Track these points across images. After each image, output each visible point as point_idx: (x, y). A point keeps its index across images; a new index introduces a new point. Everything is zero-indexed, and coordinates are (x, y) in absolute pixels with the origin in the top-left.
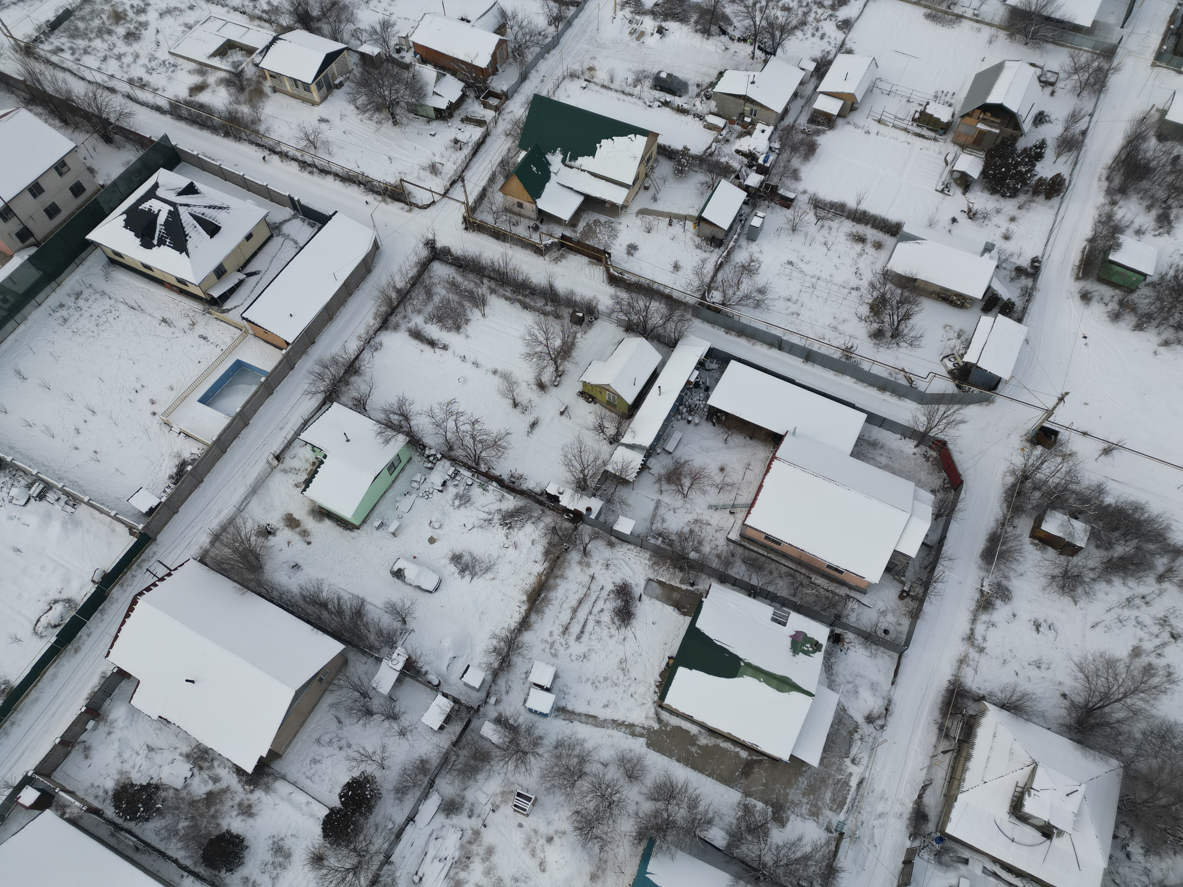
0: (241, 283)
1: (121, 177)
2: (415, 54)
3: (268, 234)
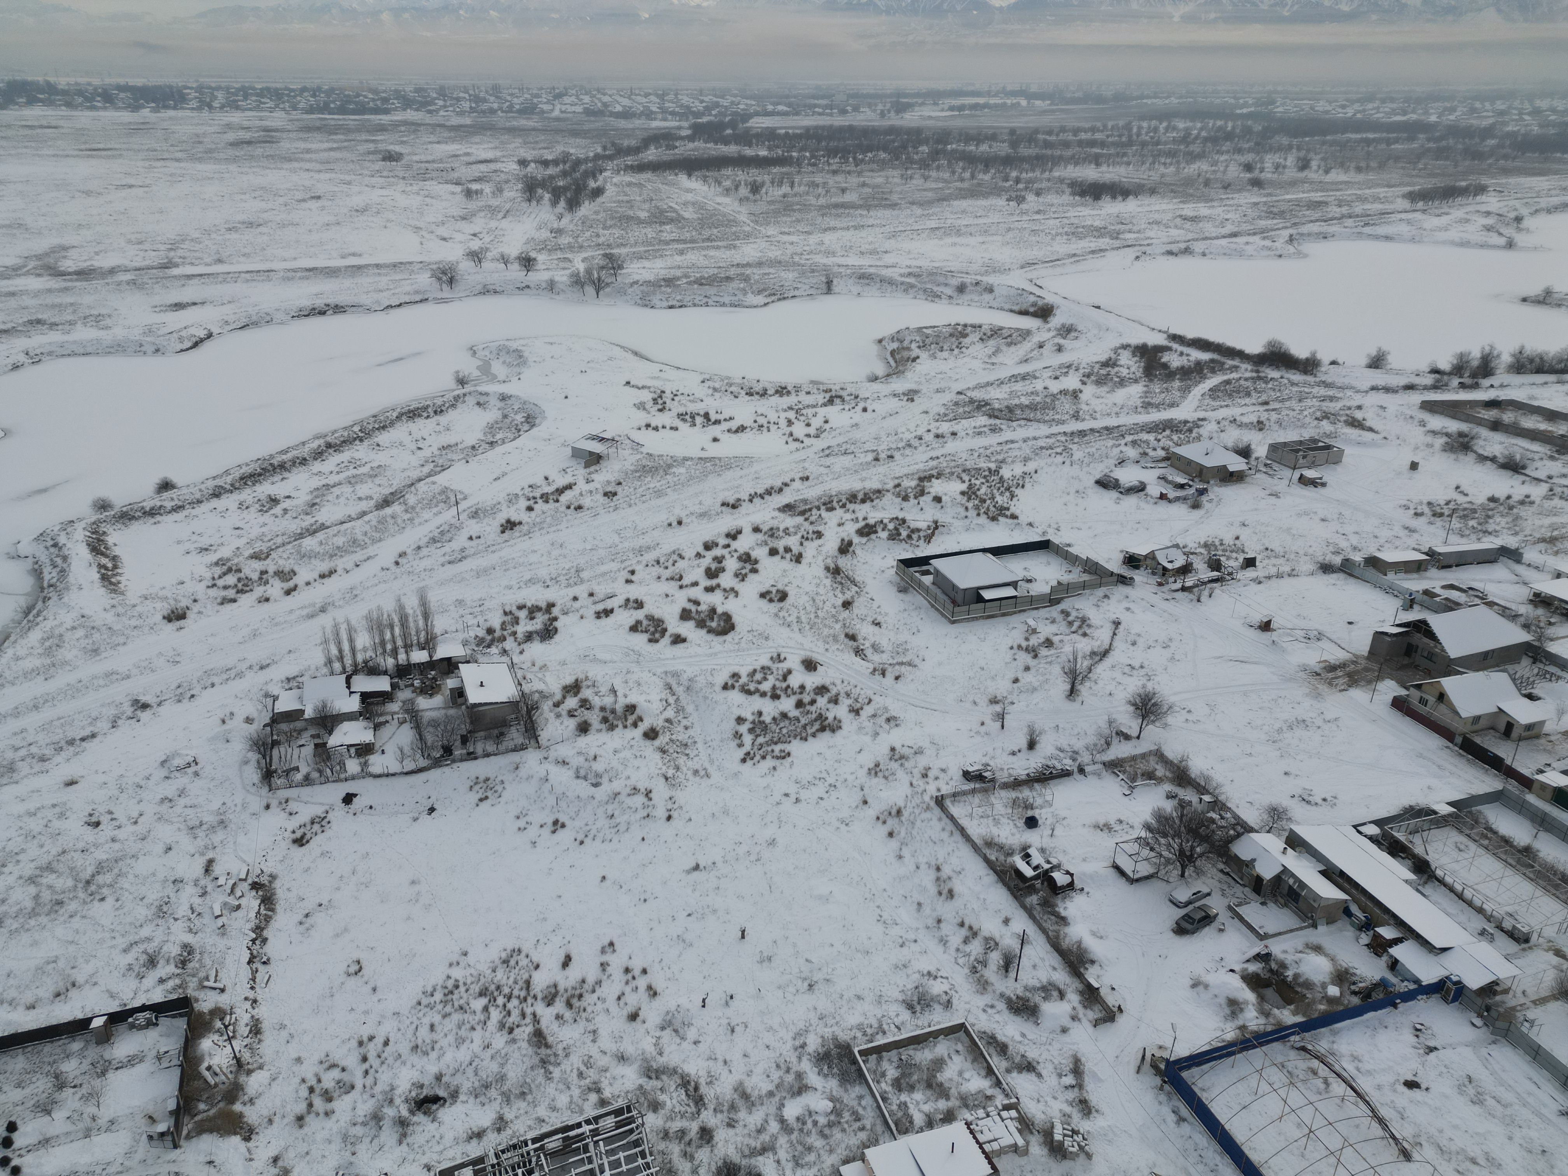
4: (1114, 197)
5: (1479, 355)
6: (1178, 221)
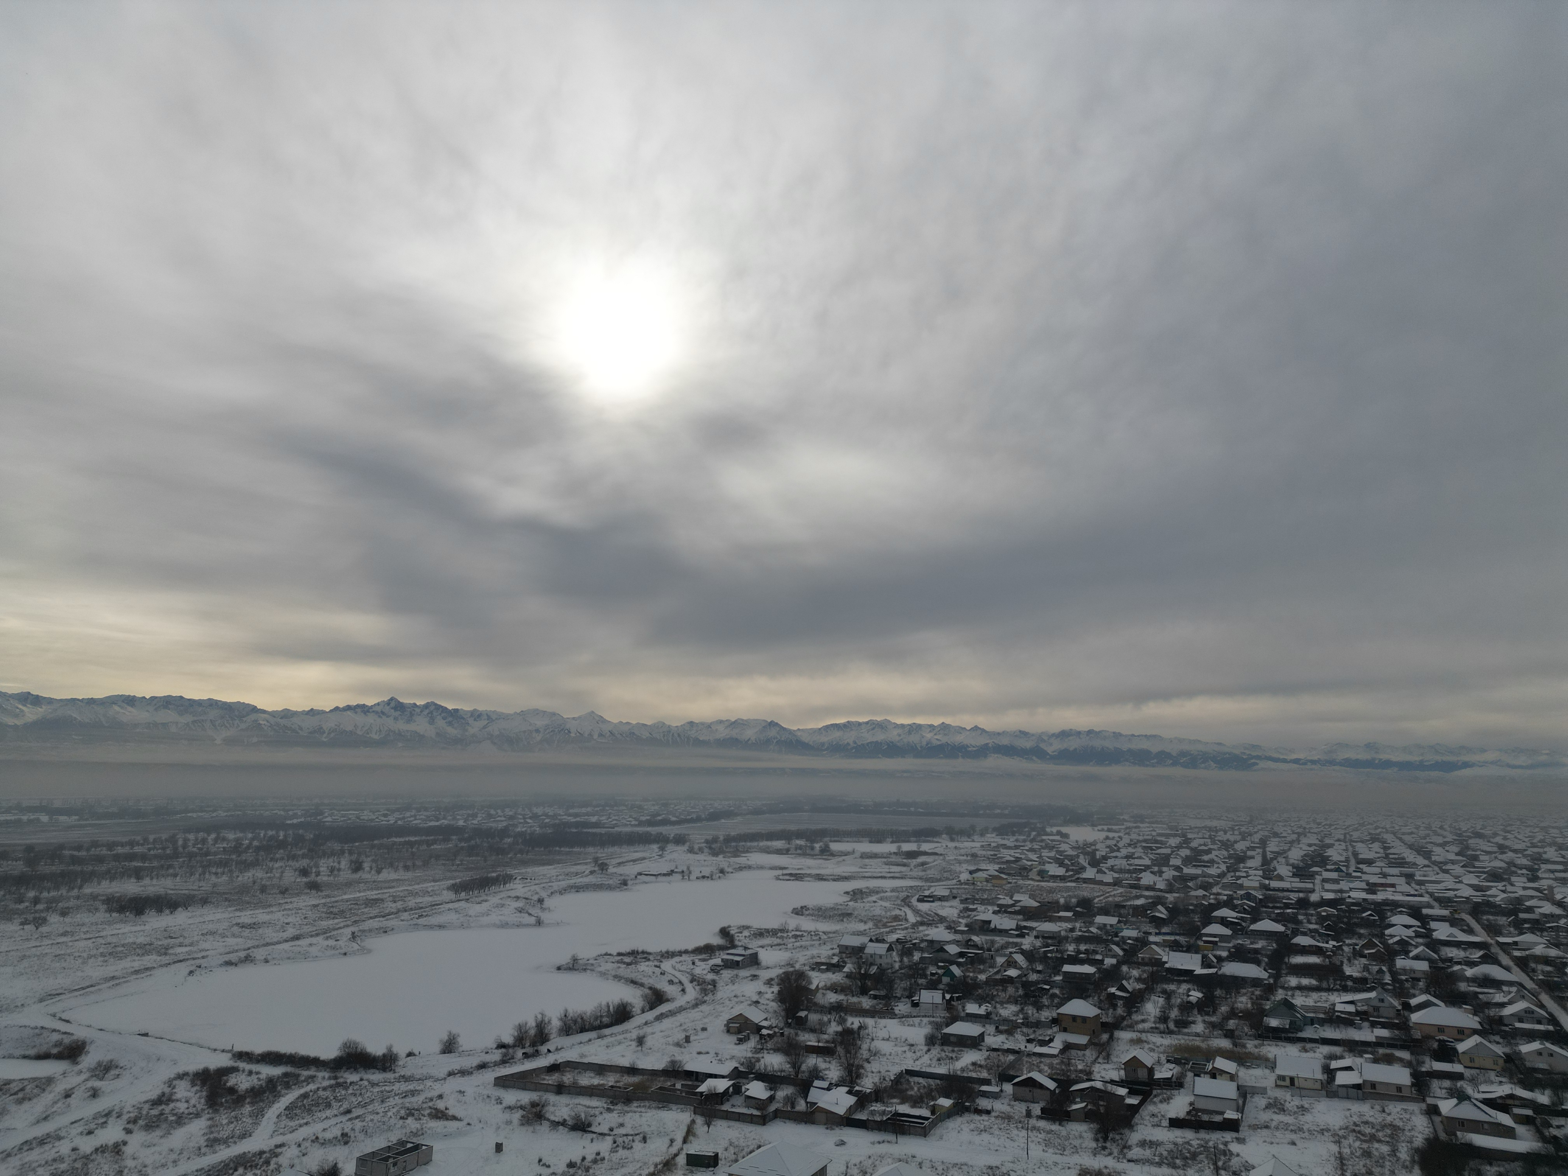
4: (160, 911)
5: (534, 1024)
6: (236, 929)
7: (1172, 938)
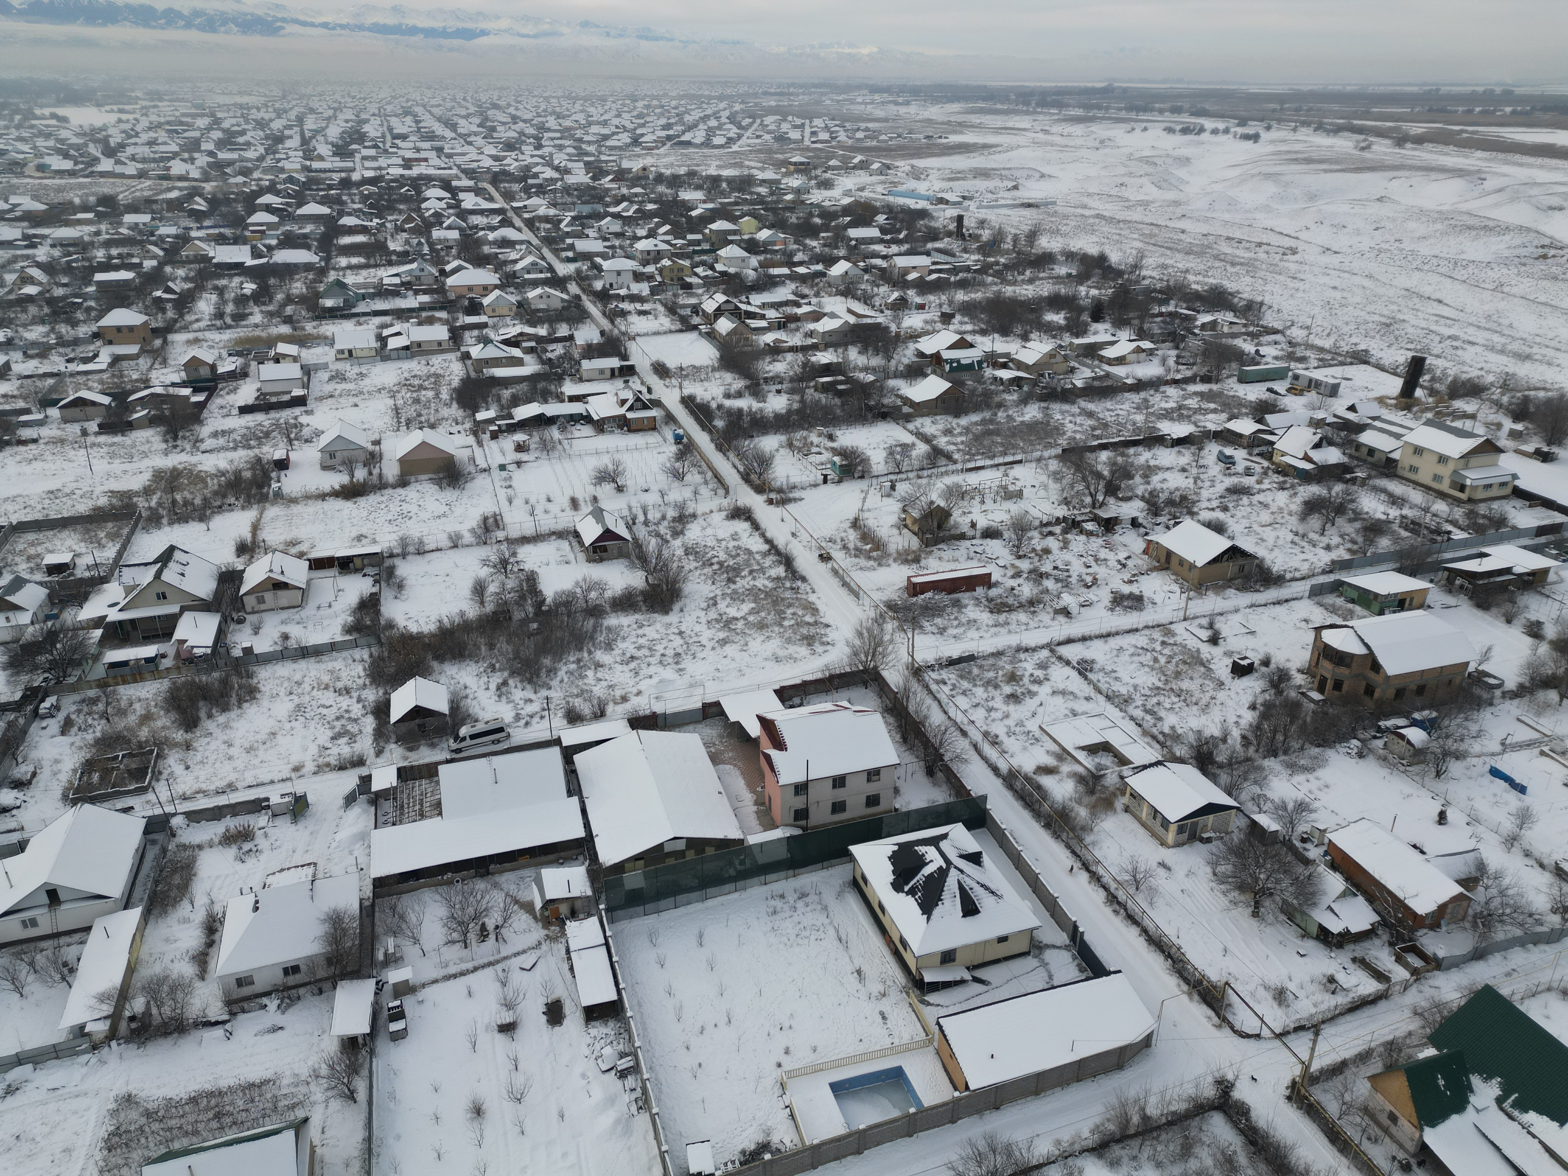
0: (962, 982)
1: (918, 811)
2: (1326, 853)
3: (1025, 949)
7: (216, 231)
